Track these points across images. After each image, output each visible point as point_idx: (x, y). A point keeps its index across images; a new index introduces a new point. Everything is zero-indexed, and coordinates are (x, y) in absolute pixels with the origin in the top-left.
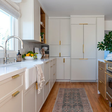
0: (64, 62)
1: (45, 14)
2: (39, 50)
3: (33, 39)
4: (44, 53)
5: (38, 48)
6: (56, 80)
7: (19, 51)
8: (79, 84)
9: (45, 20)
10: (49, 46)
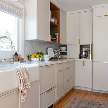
0: (84, 66)
1: (59, 9)
2: (53, 51)
3: (37, 39)
4: (60, 54)
5: (52, 49)
6: (75, 86)
7: (16, 51)
8: (103, 96)
9: (60, 16)
10: (67, 46)
